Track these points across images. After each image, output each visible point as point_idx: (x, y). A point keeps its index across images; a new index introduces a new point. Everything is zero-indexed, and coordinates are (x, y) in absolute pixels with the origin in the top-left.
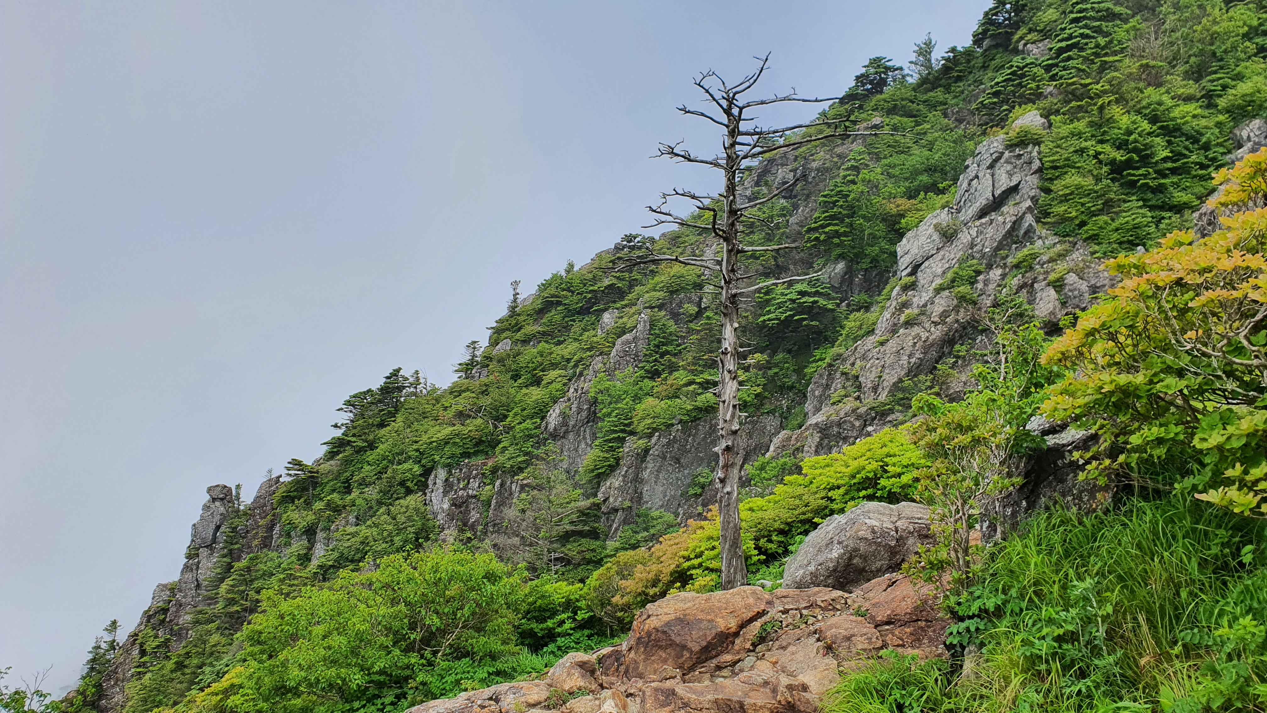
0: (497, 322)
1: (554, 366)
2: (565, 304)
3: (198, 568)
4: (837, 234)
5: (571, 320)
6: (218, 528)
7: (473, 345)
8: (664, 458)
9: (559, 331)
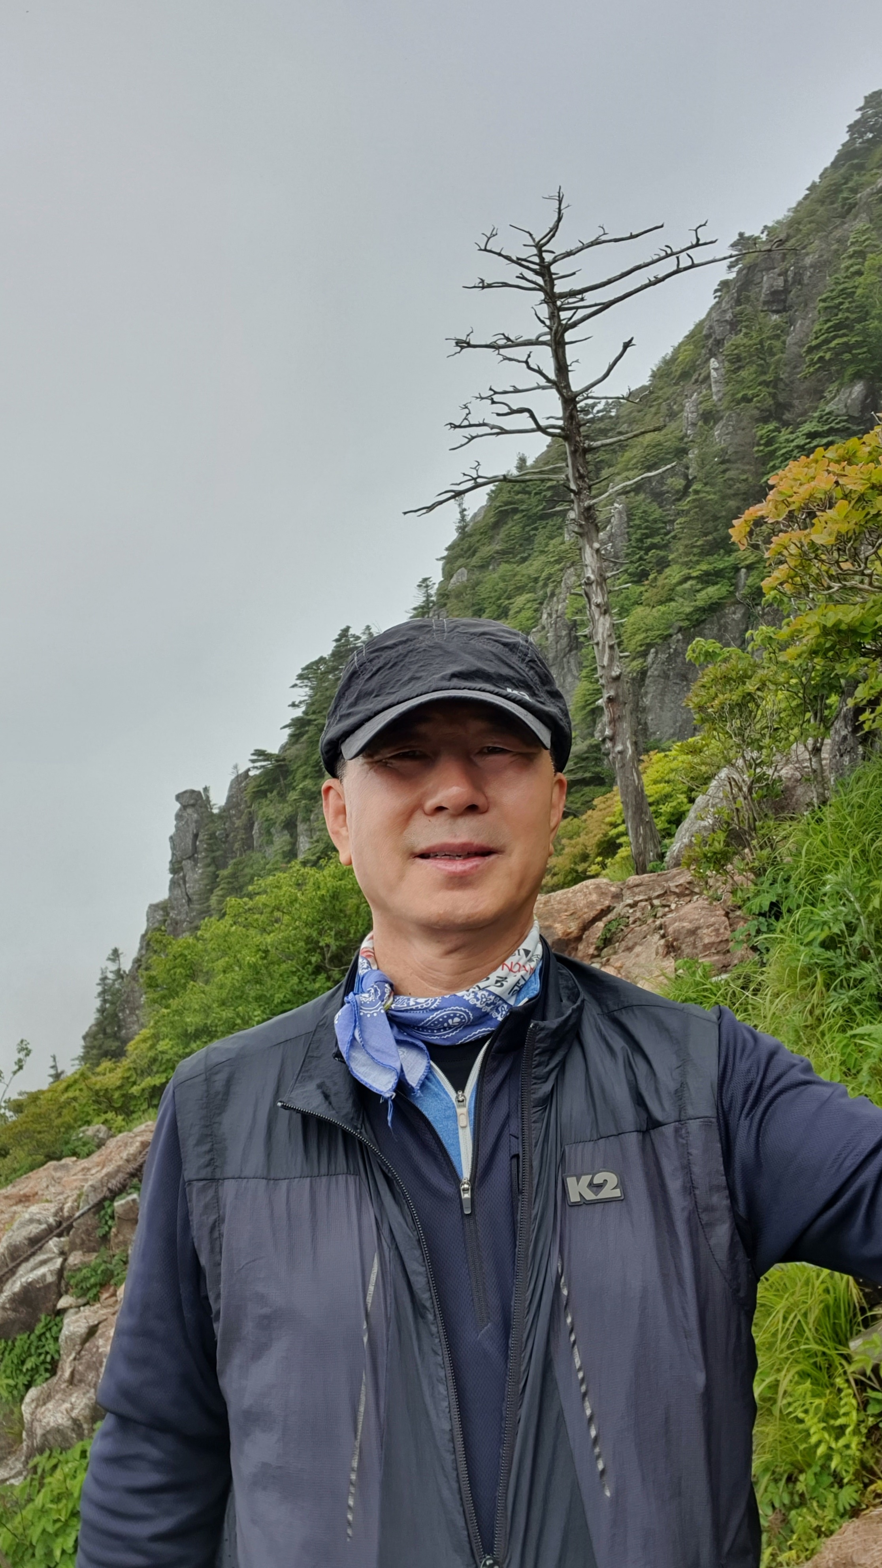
0: (447, 549)
1: (520, 589)
2: (523, 511)
3: (185, 882)
4: (847, 347)
5: (533, 529)
6: (196, 836)
7: (425, 583)
8: (666, 677)
9: (521, 545)
